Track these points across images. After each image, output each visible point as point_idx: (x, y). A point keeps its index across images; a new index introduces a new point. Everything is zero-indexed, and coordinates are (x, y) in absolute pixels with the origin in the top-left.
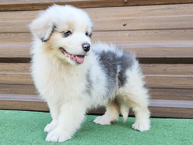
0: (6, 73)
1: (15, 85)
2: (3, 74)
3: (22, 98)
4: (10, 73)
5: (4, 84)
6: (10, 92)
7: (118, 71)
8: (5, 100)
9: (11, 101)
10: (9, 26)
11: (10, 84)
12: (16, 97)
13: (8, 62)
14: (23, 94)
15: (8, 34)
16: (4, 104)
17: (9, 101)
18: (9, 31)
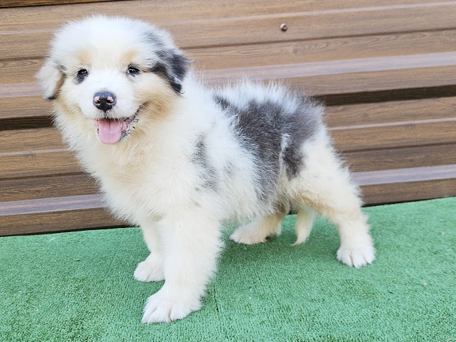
0: (33, 152)
1: (59, 177)
2: (27, 156)
3: (80, 204)
4: (42, 151)
5: (32, 177)
6: (51, 194)
7: (284, 145)
8: (41, 214)
9: (54, 213)
10: (26, 42)
11: (47, 176)
12: (66, 203)
13: (36, 125)
14: (80, 195)
15: (25, 61)
16: (38, 221)
17: (49, 213)
18: (27, 54)
